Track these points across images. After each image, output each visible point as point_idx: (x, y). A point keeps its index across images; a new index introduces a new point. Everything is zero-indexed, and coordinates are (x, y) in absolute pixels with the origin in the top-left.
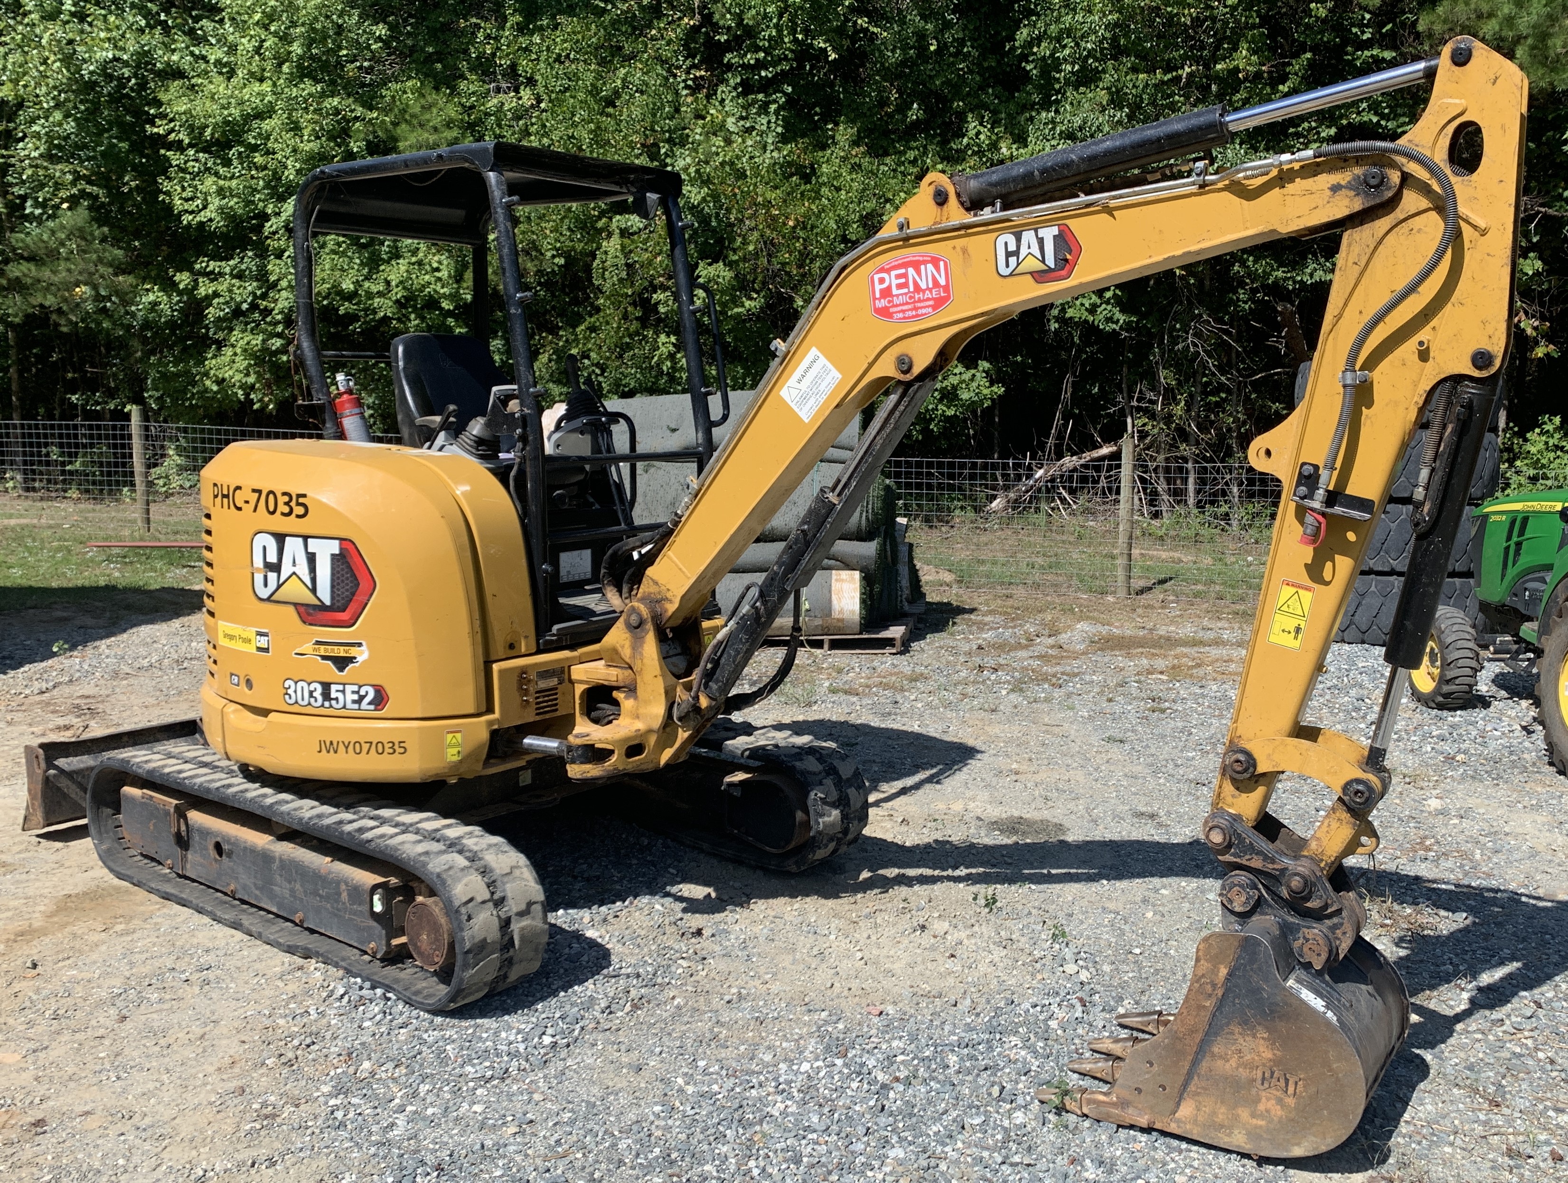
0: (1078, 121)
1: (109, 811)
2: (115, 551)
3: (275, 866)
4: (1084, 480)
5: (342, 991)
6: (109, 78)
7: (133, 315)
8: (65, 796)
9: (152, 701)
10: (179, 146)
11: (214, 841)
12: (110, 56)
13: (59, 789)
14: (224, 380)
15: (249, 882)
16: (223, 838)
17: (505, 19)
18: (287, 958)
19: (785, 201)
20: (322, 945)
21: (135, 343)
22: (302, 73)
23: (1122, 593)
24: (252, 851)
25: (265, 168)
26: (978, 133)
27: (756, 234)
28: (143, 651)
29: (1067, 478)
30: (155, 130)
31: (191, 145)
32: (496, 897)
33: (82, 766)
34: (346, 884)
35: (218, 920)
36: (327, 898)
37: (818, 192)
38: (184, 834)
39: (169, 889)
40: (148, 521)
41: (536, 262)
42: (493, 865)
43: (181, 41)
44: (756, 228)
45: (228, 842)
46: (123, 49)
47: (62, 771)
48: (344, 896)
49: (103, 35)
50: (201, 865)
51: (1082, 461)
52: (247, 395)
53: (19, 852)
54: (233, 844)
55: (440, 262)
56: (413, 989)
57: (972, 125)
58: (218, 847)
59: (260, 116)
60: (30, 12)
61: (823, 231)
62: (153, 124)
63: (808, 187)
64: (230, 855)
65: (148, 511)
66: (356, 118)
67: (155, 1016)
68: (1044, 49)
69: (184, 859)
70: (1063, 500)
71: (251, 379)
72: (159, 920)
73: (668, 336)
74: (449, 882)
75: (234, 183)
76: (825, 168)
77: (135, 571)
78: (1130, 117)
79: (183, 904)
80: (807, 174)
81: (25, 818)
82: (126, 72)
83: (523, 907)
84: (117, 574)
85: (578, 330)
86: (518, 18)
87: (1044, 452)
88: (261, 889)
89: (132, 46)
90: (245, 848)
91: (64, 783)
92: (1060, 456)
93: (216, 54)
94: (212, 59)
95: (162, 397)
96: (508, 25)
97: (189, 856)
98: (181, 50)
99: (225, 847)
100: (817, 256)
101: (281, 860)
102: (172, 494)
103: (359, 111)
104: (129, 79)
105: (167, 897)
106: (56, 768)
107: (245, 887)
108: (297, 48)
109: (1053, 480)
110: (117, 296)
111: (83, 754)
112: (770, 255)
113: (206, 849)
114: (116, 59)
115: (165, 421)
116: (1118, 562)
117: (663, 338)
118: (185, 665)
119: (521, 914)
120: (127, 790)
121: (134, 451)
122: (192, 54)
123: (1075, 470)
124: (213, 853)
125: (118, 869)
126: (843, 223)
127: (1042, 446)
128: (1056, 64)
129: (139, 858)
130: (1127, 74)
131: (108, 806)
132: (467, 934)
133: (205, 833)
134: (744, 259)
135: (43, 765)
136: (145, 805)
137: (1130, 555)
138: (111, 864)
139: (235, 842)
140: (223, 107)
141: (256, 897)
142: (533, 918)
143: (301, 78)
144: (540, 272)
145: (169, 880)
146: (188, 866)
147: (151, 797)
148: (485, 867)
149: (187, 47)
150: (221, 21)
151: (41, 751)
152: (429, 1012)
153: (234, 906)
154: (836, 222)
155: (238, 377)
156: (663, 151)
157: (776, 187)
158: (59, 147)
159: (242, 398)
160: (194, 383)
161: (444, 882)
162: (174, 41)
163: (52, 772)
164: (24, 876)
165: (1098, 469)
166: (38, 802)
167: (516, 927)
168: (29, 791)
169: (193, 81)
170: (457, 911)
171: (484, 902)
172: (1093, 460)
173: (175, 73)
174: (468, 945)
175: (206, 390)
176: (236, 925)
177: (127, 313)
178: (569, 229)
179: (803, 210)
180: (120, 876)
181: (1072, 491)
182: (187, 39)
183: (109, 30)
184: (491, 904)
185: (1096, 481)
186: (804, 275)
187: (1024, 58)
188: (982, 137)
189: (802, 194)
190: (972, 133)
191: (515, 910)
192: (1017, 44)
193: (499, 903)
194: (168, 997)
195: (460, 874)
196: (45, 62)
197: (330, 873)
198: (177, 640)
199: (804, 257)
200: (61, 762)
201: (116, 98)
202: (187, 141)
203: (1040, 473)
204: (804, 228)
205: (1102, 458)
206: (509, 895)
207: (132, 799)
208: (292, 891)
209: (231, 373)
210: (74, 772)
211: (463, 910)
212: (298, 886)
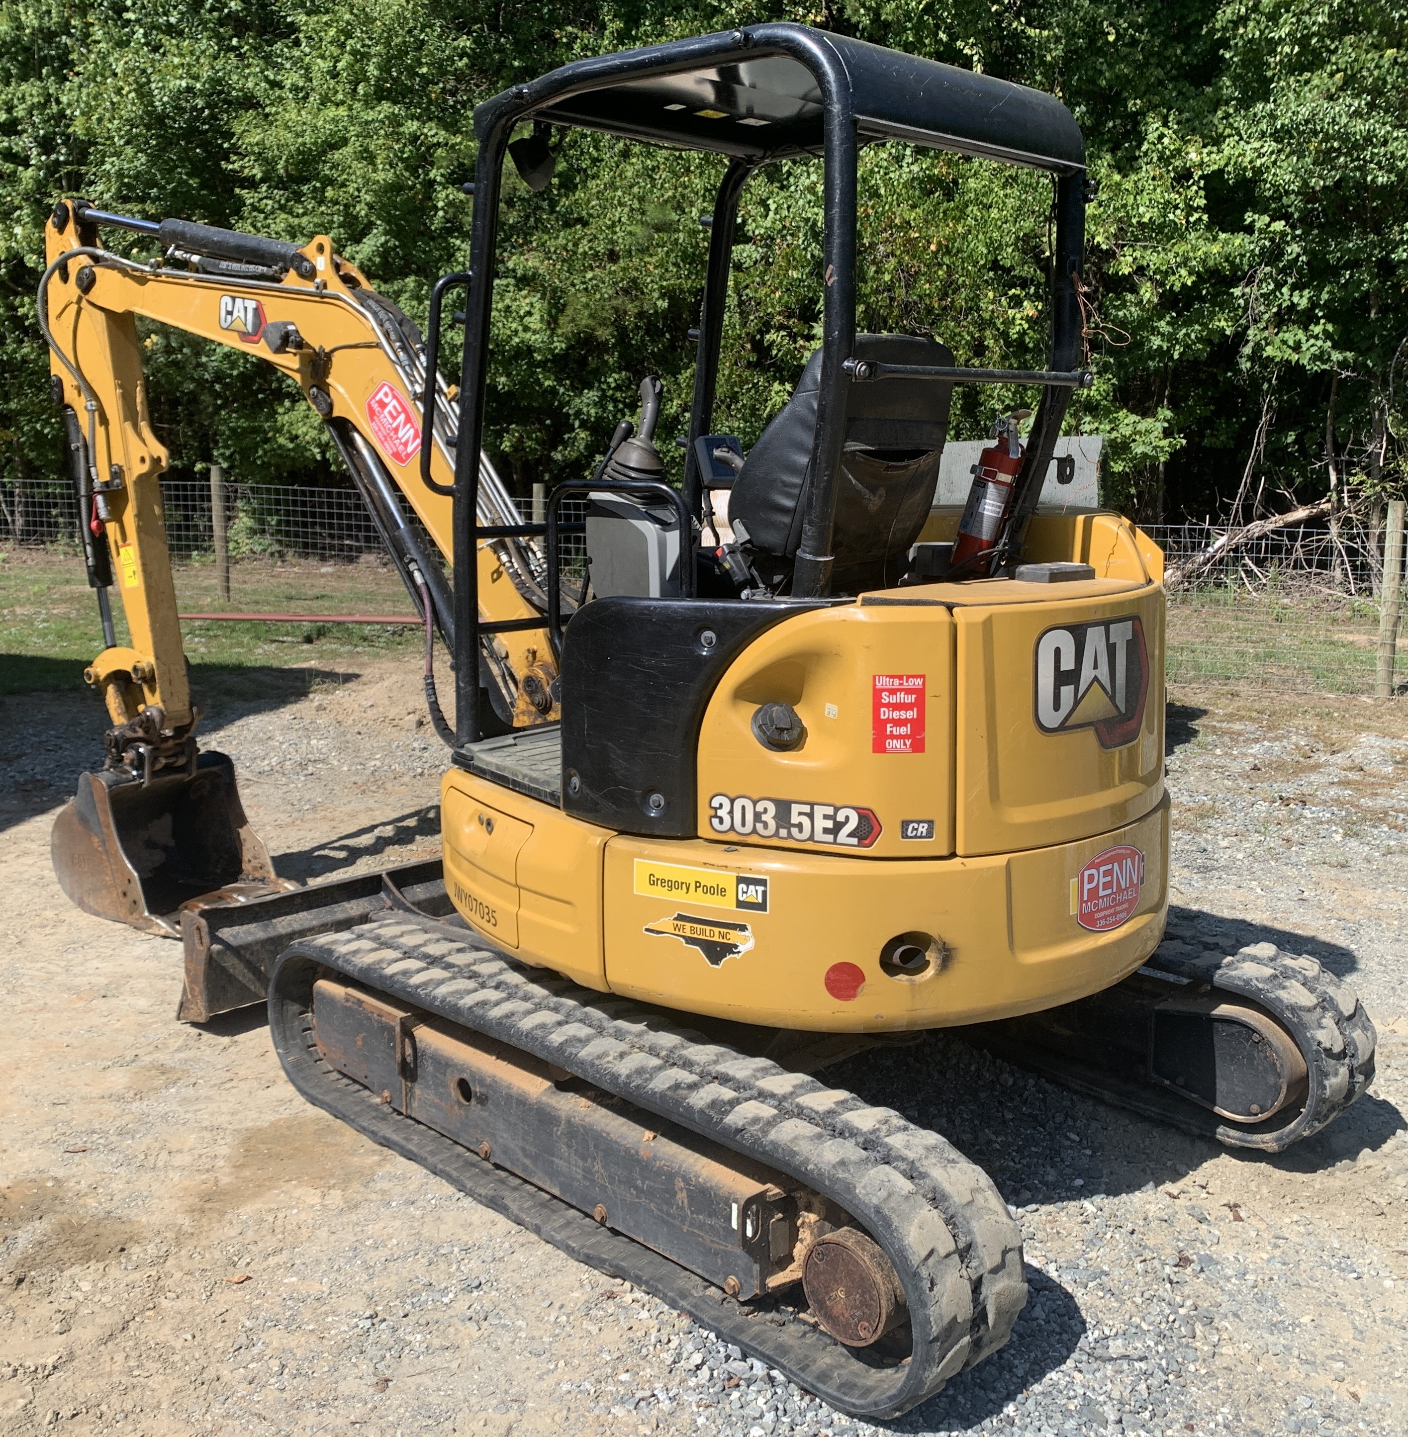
0: (1305, 112)
1: (295, 1008)
2: (197, 623)
3: (559, 1131)
4: (1276, 549)
5: (697, 1358)
6: (181, 110)
7: (204, 366)
8: (231, 978)
9: (284, 818)
10: (251, 184)
11: (457, 1077)
12: (184, 84)
13: (224, 970)
14: (297, 437)
15: (514, 1145)
16: (473, 1074)
17: (603, 27)
18: (586, 1273)
19: (926, 221)
20: (642, 1263)
21: (206, 398)
22: (380, 95)
23: (1382, 693)
24: (521, 1102)
25: (336, 203)
26: (1161, 137)
27: (893, 261)
28: (259, 750)
29: (1252, 547)
30: (230, 167)
31: (263, 180)
32: (961, 1245)
33: (250, 939)
34: (687, 1180)
35: (470, 1193)
36: (650, 1194)
37: (963, 211)
38: (409, 1059)
39: (388, 1132)
40: (228, 589)
41: (637, 303)
42: (948, 1188)
43: (256, 65)
44: (893, 254)
45: (482, 1082)
46: (196, 78)
47: (227, 946)
48: (682, 1197)
49: (176, 60)
50: (436, 1106)
51: (1272, 527)
52: (323, 453)
53: (179, 1050)
54: (489, 1086)
55: (532, 305)
56: (815, 1368)
57: (1153, 127)
58: (464, 1087)
59: (334, 147)
60: (99, 42)
61: (970, 256)
62: (228, 160)
63: (952, 204)
64: (483, 1100)
65: (228, 579)
66: (438, 144)
67: (426, 1379)
68: (1251, 31)
69: (410, 1092)
70: (1250, 573)
71: (325, 437)
72: (386, 1185)
73: (782, 383)
74: (896, 1222)
75: (304, 220)
76: (972, 183)
77: (221, 647)
78: (1371, 106)
79: (410, 1156)
80: (950, 189)
81: (182, 1005)
82: (200, 103)
83: (998, 1259)
84: (203, 650)
85: (681, 378)
86: (619, 24)
87: (1228, 514)
88: (535, 1159)
89: (206, 73)
90: (509, 1097)
91: (231, 963)
92: (1248, 520)
93: (292, 78)
94: (288, 84)
95: (232, 454)
96: (607, 33)
97: (417, 1092)
98: (255, 75)
99: (476, 1089)
100: (964, 285)
101: (569, 1122)
102: (243, 559)
103: (442, 135)
104: (203, 109)
105: (386, 1143)
106: (220, 941)
107: (506, 1151)
108: (372, 70)
109: (1236, 550)
110: (189, 346)
111: (250, 922)
112: (907, 286)
113: (446, 1086)
114: (189, 89)
115: (235, 481)
116: (1379, 654)
117: (776, 386)
118: (311, 769)
119: (995, 1271)
120: (323, 985)
121: (214, 513)
122: (267, 80)
123: (1264, 536)
124: (455, 1093)
125: (313, 1092)
126: (995, 247)
127: (1226, 509)
128: (1272, 45)
129: (335, 1075)
130: (1367, 52)
131: (294, 1000)
132: (932, 1312)
133: (443, 1064)
134: (876, 292)
135: (206, 940)
136: (352, 1011)
137: (1394, 646)
138: (301, 1083)
139: (493, 1085)
140: (298, 135)
141: (525, 1168)
142: (1010, 1275)
143: (379, 100)
144: (641, 315)
145: (384, 1118)
146: (415, 1104)
147: (360, 1002)
148: (934, 1190)
149: (262, 72)
150: (297, 43)
151: (203, 922)
152: (852, 1416)
153: (486, 1173)
154: (987, 246)
155: (313, 433)
156: (785, 169)
157: (914, 207)
158: (129, 186)
159: (319, 457)
160: (266, 440)
161: (887, 1223)
162: (249, 66)
163: (216, 947)
164: (191, 1091)
165: (1293, 537)
166: (199, 988)
167: (992, 1291)
168: (188, 971)
169: (267, 110)
170: (916, 1274)
171: (948, 1256)
172: (1288, 525)
173: (249, 102)
174: (935, 1331)
175: (281, 447)
176: (495, 1204)
177: (199, 365)
178: (675, 264)
179: (948, 231)
180: (314, 1101)
181: (1259, 563)
182: (261, 62)
183: (182, 55)
184: (956, 1257)
185: (1289, 552)
186: (945, 309)
187: (1224, 43)
188: (1166, 141)
189: (945, 213)
190: (1152, 137)
191: (989, 1264)
192: (1218, 25)
193: (965, 1253)
194: (436, 1342)
195: (904, 1206)
196: (119, 91)
197: (655, 1157)
198: (293, 736)
199: (949, 288)
200: (226, 933)
201: (191, 133)
202: (259, 176)
203: (1223, 540)
204: (948, 252)
205: (1297, 524)
206: (979, 1240)
207: (330, 1001)
208: (587, 1171)
209: (304, 429)
210: (241, 947)
211: (924, 1273)
212: (597, 1167)
